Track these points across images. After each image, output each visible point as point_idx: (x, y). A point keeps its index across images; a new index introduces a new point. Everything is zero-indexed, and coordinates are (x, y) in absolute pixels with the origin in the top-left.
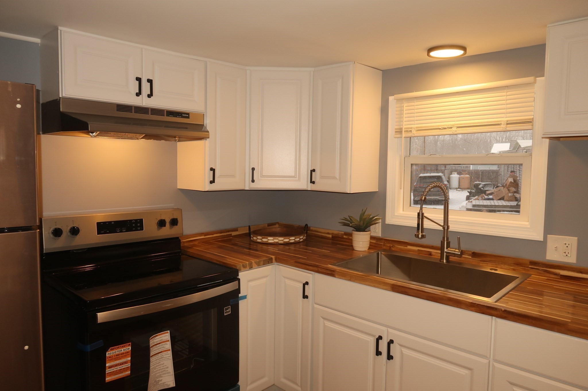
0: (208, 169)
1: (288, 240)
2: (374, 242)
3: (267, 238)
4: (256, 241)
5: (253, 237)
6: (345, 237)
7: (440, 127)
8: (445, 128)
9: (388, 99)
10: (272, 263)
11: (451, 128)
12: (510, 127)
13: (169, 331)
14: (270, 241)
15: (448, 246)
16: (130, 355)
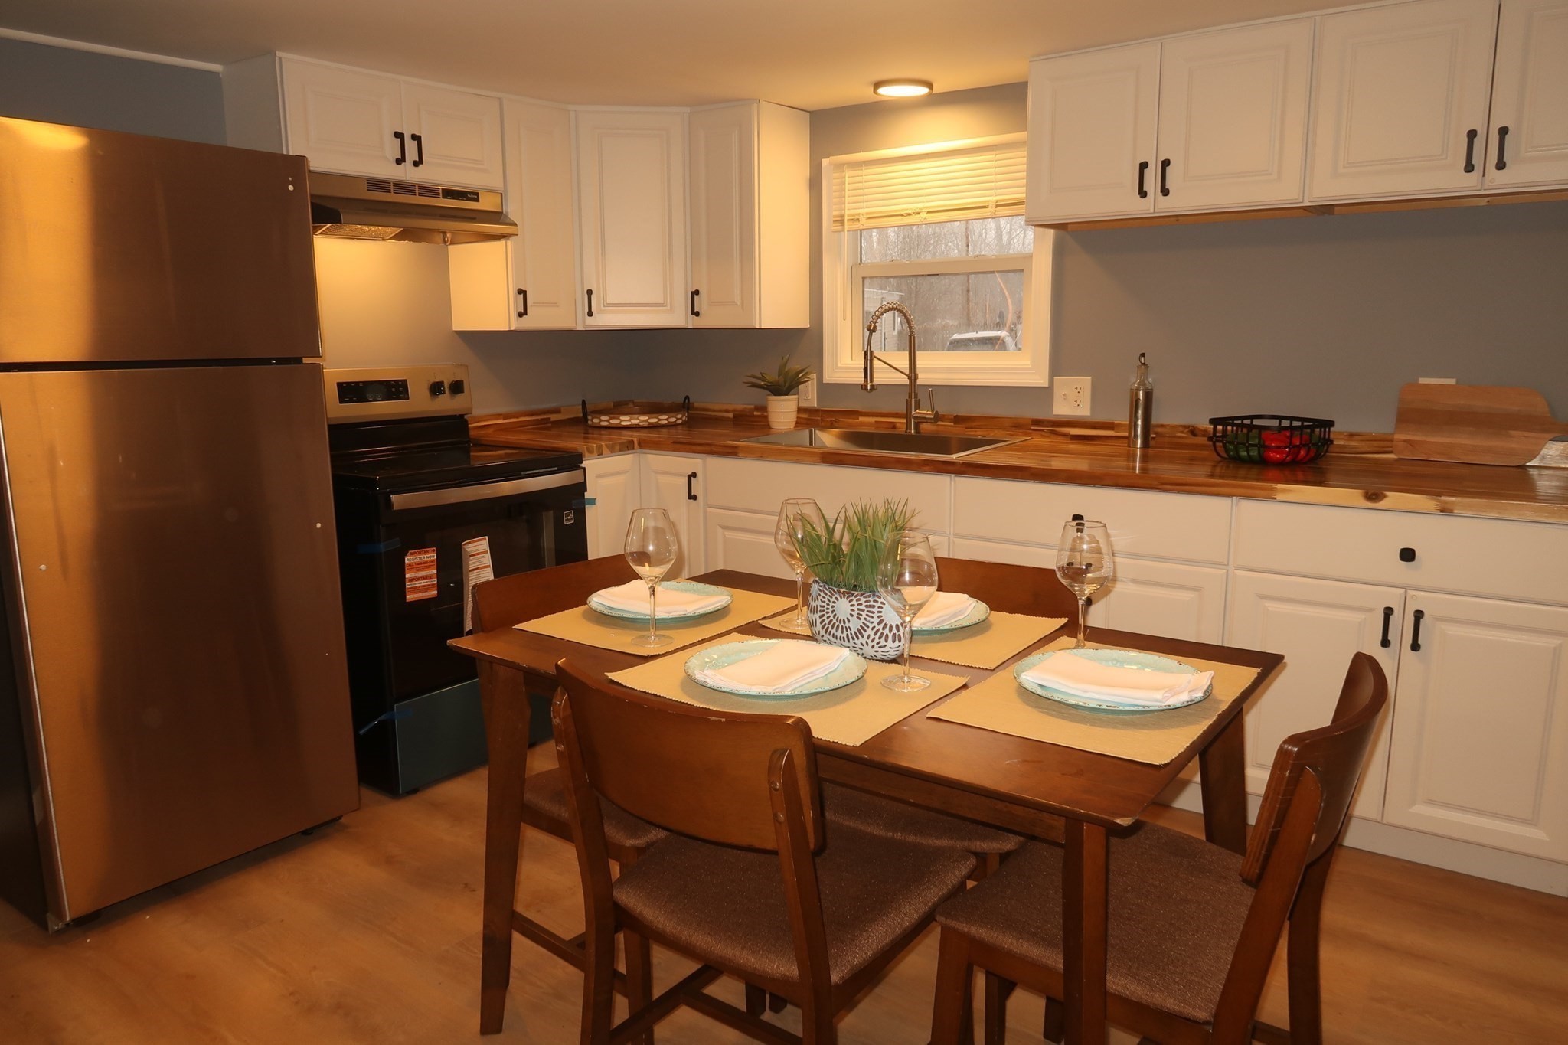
0: (513, 292)
1: (656, 420)
2: (805, 416)
3: (618, 418)
4: (598, 425)
5: (593, 418)
6: (755, 413)
7: (902, 213)
8: (910, 214)
9: (820, 164)
10: (633, 449)
11: (919, 213)
12: (1001, 211)
13: (487, 537)
14: (624, 423)
15: (917, 407)
16: (435, 566)
